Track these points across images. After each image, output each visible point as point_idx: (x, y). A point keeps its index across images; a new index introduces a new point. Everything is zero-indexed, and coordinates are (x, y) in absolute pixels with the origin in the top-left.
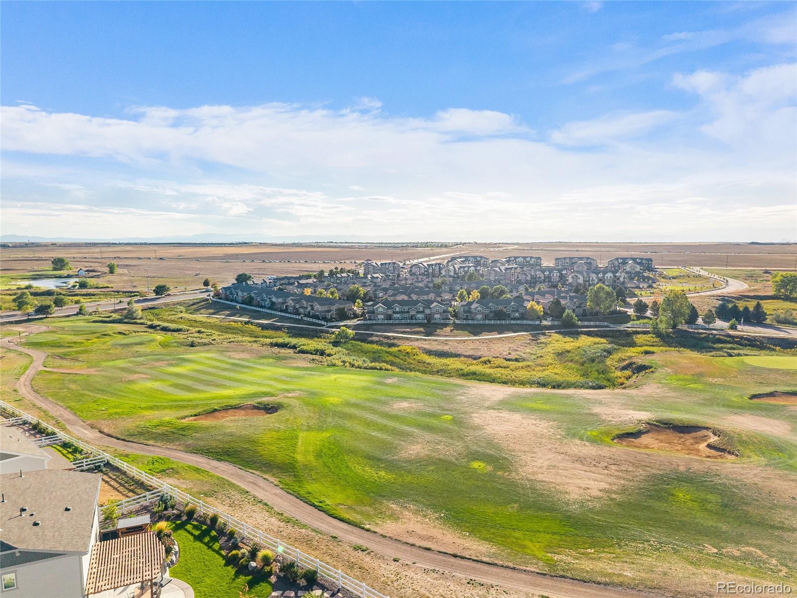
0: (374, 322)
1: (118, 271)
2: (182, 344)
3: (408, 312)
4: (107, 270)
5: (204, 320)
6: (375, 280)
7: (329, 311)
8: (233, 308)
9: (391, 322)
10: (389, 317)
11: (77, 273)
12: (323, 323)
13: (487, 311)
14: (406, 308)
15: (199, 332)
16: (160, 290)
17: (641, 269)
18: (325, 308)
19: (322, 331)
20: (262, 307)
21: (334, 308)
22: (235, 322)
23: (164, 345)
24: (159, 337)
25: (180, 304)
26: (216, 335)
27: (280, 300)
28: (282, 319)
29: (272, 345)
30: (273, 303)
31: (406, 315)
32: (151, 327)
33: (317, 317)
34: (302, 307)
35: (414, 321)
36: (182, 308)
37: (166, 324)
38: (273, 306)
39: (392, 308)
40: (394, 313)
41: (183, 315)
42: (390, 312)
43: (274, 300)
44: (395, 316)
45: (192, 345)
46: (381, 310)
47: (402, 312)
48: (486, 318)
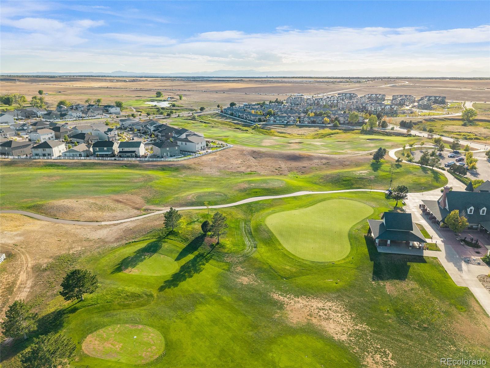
0: (269, 123)
1: (183, 98)
2: (210, 127)
4: (178, 98)
5: (217, 120)
7: (255, 119)
8: (226, 117)
9: (275, 123)
10: (275, 122)
11: (167, 99)
12: (253, 123)
13: (310, 121)
14: (281, 119)
15: (215, 124)
16: (202, 109)
18: (254, 118)
19: (251, 125)
20: (236, 117)
21: (257, 118)
22: (226, 121)
23: (205, 126)
24: (204, 124)
25: (209, 114)
26: (220, 125)
27: (242, 114)
28: (241, 121)
29: (235, 128)
30: (239, 115)
31: (281, 121)
32: (201, 122)
33: (252, 121)
34: (248, 117)
35: (283, 123)
36: (210, 116)
37: (205, 121)
38: (239, 117)
41: (210, 118)
42: (275, 120)
43: (240, 114)
44: (277, 121)
45: (213, 127)
46: (272, 119)
47: (279, 120)
48: (309, 123)
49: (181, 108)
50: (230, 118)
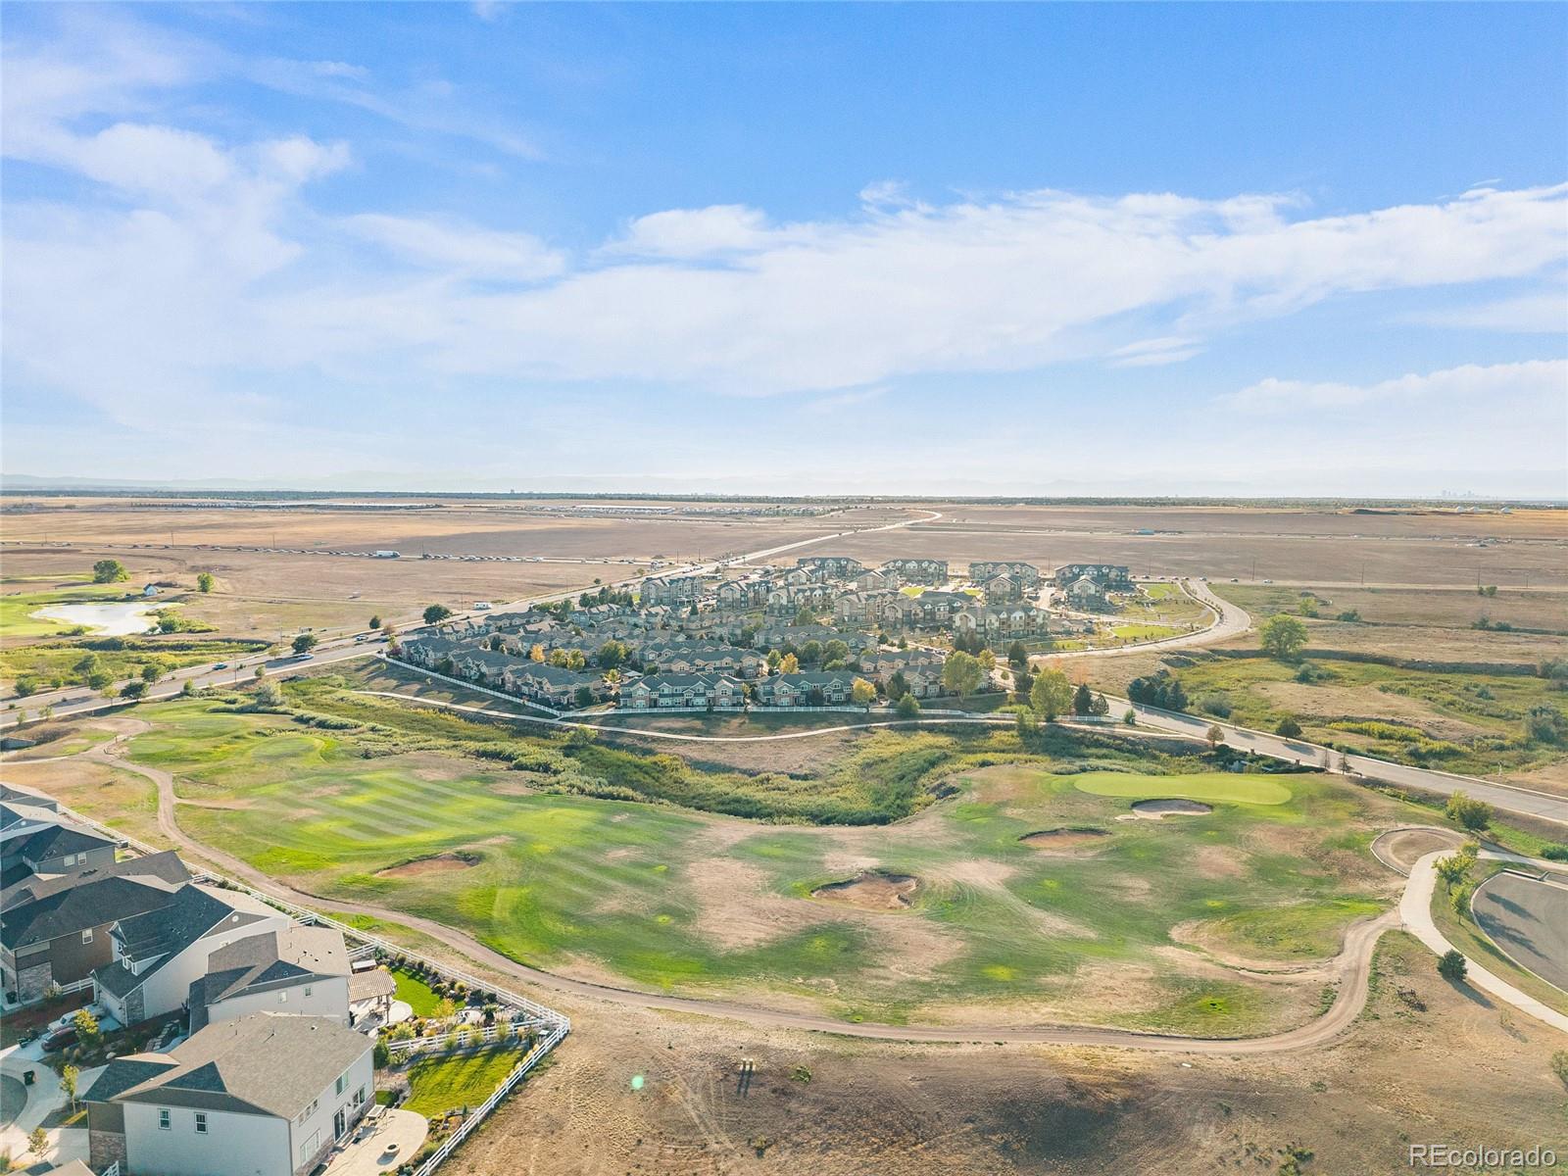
0: (631, 711)
2: (351, 755)
3: (682, 695)
4: (191, 580)
5: (378, 703)
6: (652, 620)
7: (565, 693)
8: (420, 679)
9: (655, 710)
10: (654, 704)
11: (142, 591)
12: (555, 712)
13: (797, 693)
14: (680, 688)
15: (373, 729)
16: (302, 645)
17: (1096, 591)
18: (560, 688)
19: (552, 727)
20: (464, 678)
21: (573, 688)
22: (425, 707)
23: (328, 756)
24: (318, 740)
25: (335, 669)
26: (400, 737)
27: (494, 670)
28: (497, 704)
29: (482, 754)
30: (483, 675)
31: (679, 699)
32: (300, 720)
33: (546, 702)
34: (526, 684)
35: (689, 710)
36: (340, 679)
37: (321, 716)
38: (481, 680)
39: (659, 690)
40: (661, 696)
41: (342, 693)
42: (655, 696)
43: (484, 669)
44: (662, 701)
45: (367, 756)
46: (640, 692)
47: (673, 695)
48: (796, 702)
49: (201, 636)
50: (440, 686)
